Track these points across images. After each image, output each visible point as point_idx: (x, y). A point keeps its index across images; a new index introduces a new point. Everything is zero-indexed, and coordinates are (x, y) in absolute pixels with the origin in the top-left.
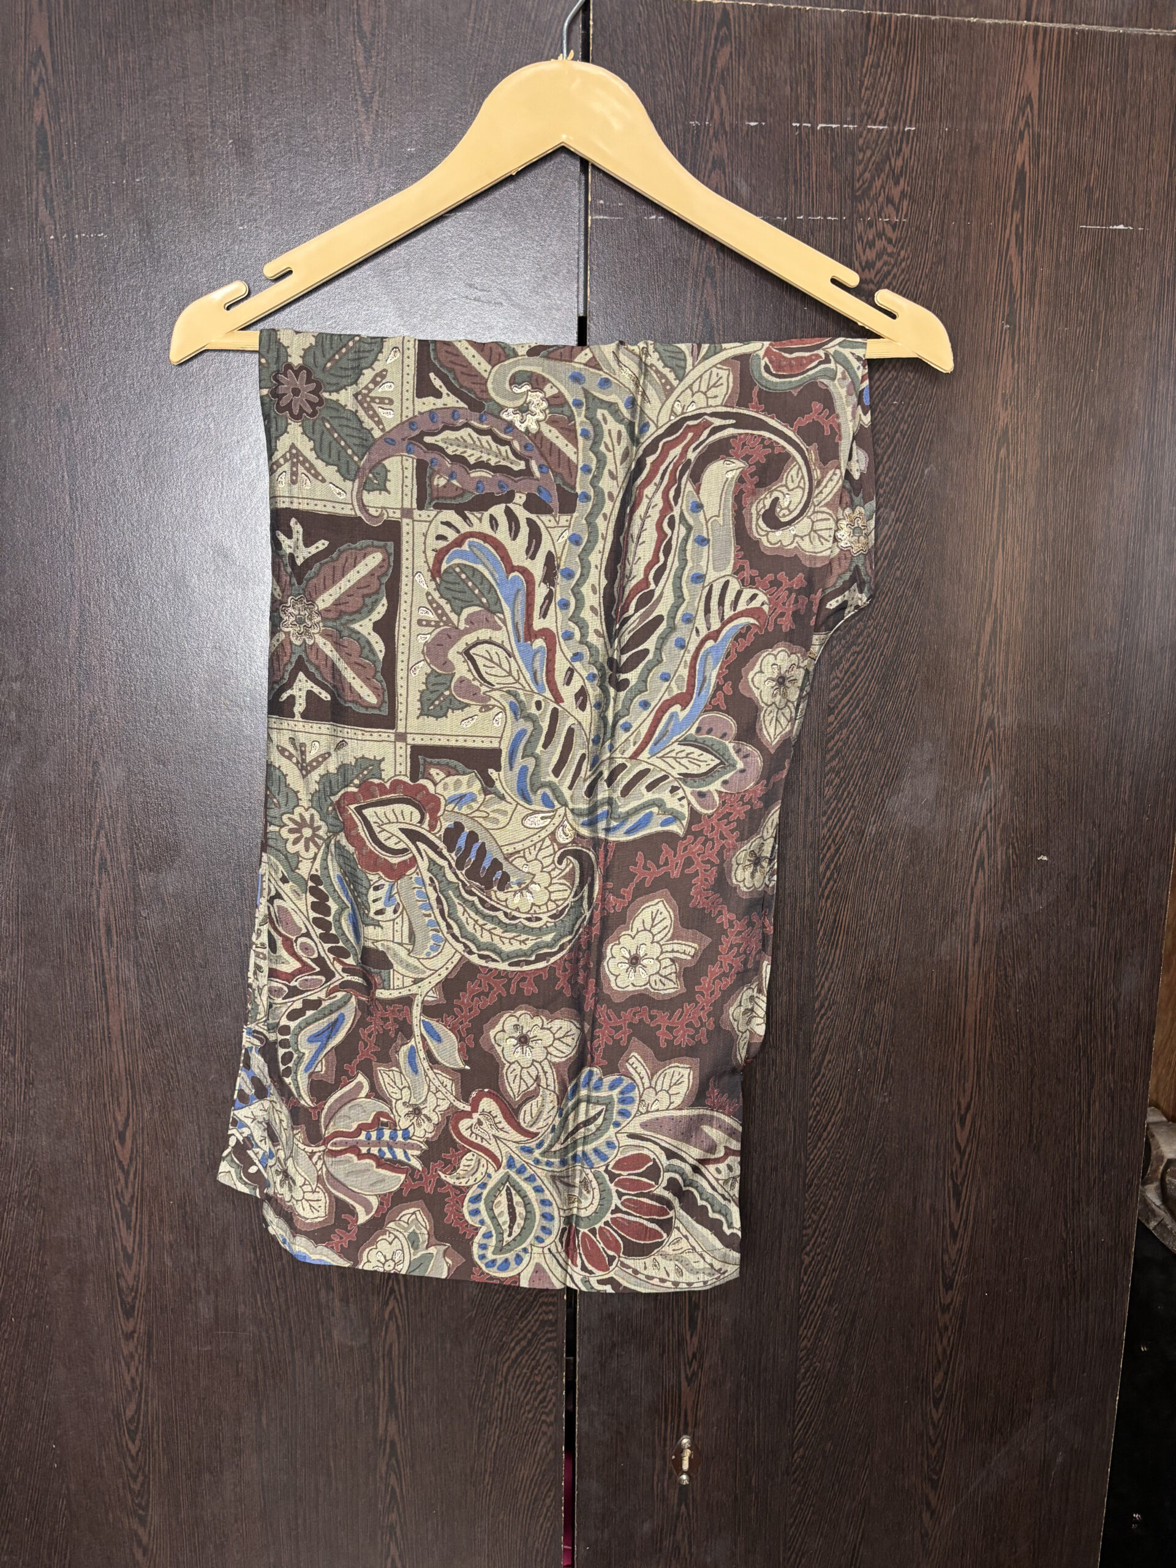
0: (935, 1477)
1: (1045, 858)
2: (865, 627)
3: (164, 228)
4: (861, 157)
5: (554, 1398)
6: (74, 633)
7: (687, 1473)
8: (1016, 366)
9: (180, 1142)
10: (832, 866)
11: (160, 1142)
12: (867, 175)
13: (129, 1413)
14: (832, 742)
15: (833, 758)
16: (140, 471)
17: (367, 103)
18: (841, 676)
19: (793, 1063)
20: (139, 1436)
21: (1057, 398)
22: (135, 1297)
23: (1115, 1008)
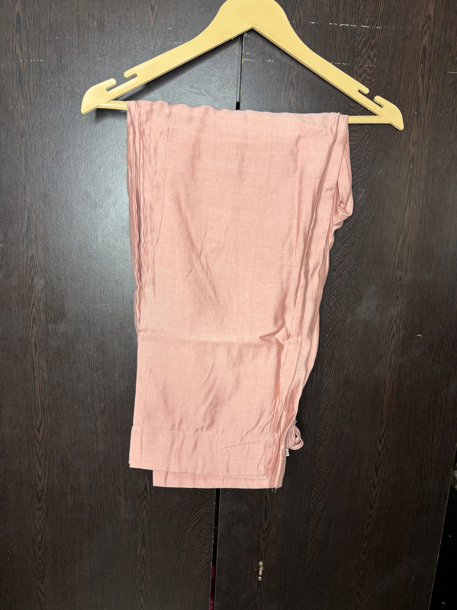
0: (362, 583)
1: (420, 336)
2: (350, 236)
3: (67, 58)
4: (358, 38)
5: (209, 544)
6: (25, 225)
7: (261, 576)
8: (419, 130)
9: (62, 433)
10: (332, 334)
11: (54, 433)
12: (360, 46)
13: (39, 539)
14: (334, 284)
15: (334, 290)
16: (54, 159)
17: (152, 9)
18: (339, 256)
19: (312, 413)
20: (42, 549)
21: (435, 144)
22: (42, 494)
23: (446, 399)
